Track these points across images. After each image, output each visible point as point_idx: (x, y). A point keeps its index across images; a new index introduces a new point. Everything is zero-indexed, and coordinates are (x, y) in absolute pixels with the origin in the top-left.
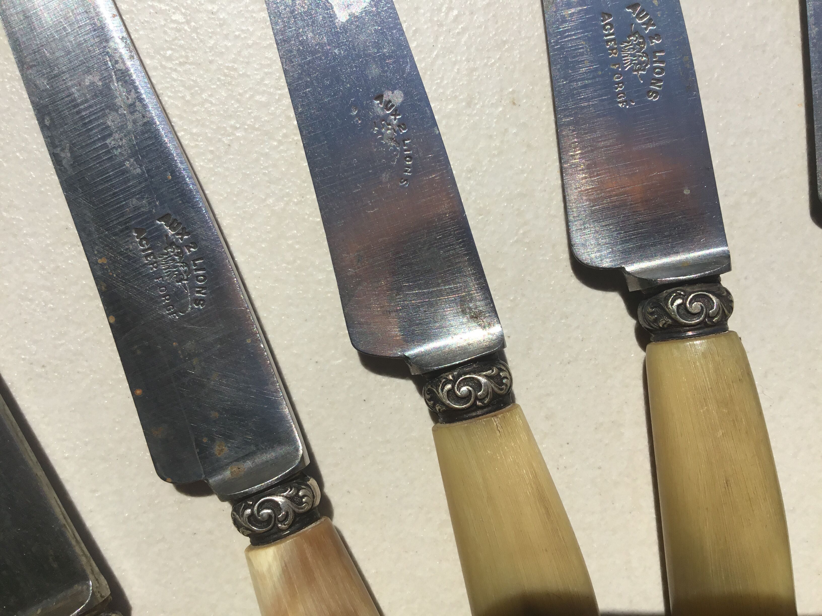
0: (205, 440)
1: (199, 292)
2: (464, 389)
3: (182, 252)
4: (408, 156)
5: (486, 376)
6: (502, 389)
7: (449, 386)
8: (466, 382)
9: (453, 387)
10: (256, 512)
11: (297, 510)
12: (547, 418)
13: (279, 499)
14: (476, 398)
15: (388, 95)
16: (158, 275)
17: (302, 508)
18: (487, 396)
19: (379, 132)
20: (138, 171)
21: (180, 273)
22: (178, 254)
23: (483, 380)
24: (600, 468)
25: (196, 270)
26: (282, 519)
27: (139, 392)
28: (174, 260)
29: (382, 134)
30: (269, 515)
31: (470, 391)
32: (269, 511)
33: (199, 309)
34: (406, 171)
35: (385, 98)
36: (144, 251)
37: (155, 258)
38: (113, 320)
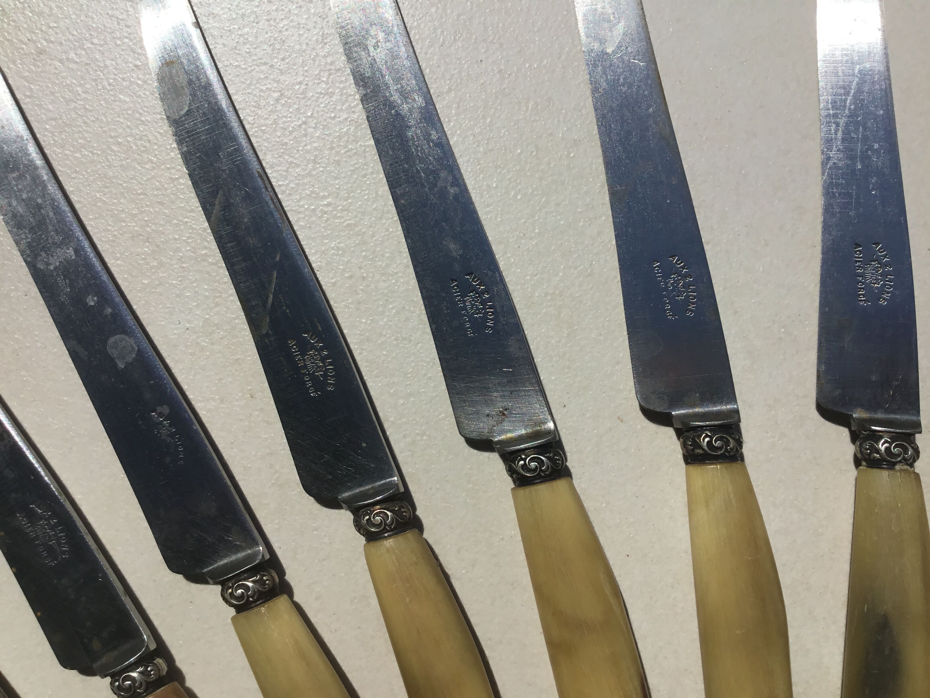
0: (86, 640)
1: (64, 547)
2: (240, 591)
3: (49, 523)
4: (180, 445)
5: (253, 582)
6: (266, 588)
7: (230, 590)
8: (240, 586)
9: (232, 590)
10: (121, 684)
11: (148, 680)
12: (317, 599)
13: (134, 675)
14: (248, 597)
15: (159, 409)
16: (37, 538)
17: (151, 678)
18: (255, 594)
19: (158, 432)
20: (13, 475)
21: (50, 537)
22: (46, 524)
23: (250, 584)
24: (359, 628)
25: (60, 533)
26: (139, 686)
27: (39, 614)
28: (45, 528)
29: (161, 433)
30: (130, 685)
31: (242, 592)
32: (129, 682)
33: (65, 558)
34: (180, 455)
35: (158, 411)
36: (25, 524)
37: (33, 528)
38: (15, 570)
